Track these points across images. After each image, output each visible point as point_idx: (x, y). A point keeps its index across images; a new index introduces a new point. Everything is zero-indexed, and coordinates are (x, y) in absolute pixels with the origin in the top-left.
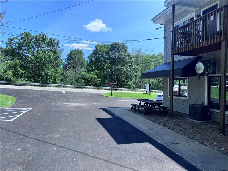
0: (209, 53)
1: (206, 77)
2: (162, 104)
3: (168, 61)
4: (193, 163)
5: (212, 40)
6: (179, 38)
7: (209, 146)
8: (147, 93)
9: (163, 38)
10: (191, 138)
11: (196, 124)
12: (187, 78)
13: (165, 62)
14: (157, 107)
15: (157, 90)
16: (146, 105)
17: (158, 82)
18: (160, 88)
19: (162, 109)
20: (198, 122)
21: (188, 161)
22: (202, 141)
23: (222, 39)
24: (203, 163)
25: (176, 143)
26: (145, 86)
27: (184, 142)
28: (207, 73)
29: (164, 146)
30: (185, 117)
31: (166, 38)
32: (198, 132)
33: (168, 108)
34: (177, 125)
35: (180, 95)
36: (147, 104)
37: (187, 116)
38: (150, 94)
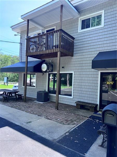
0: (49, 59)
1: (47, 73)
2: (17, 92)
3: (23, 61)
4: (43, 135)
5: (53, 50)
6: (32, 45)
7: (51, 120)
8: (5, 84)
9: (19, 43)
10: (39, 116)
11: (41, 105)
12: (36, 73)
13: (21, 61)
14: (14, 95)
15: (13, 82)
16: (4, 94)
17: (14, 76)
18: (15, 80)
19: (17, 96)
20: (42, 103)
21: (40, 135)
22: (46, 117)
23: (58, 50)
24: (49, 133)
25: (30, 122)
26: (4, 79)
27: (35, 120)
28: (48, 71)
29: (21, 127)
30: (34, 101)
31: (22, 44)
32: (43, 110)
33: (22, 95)
34: (29, 107)
35: (30, 85)
36: (6, 93)
37: (35, 99)
38: (7, 85)
